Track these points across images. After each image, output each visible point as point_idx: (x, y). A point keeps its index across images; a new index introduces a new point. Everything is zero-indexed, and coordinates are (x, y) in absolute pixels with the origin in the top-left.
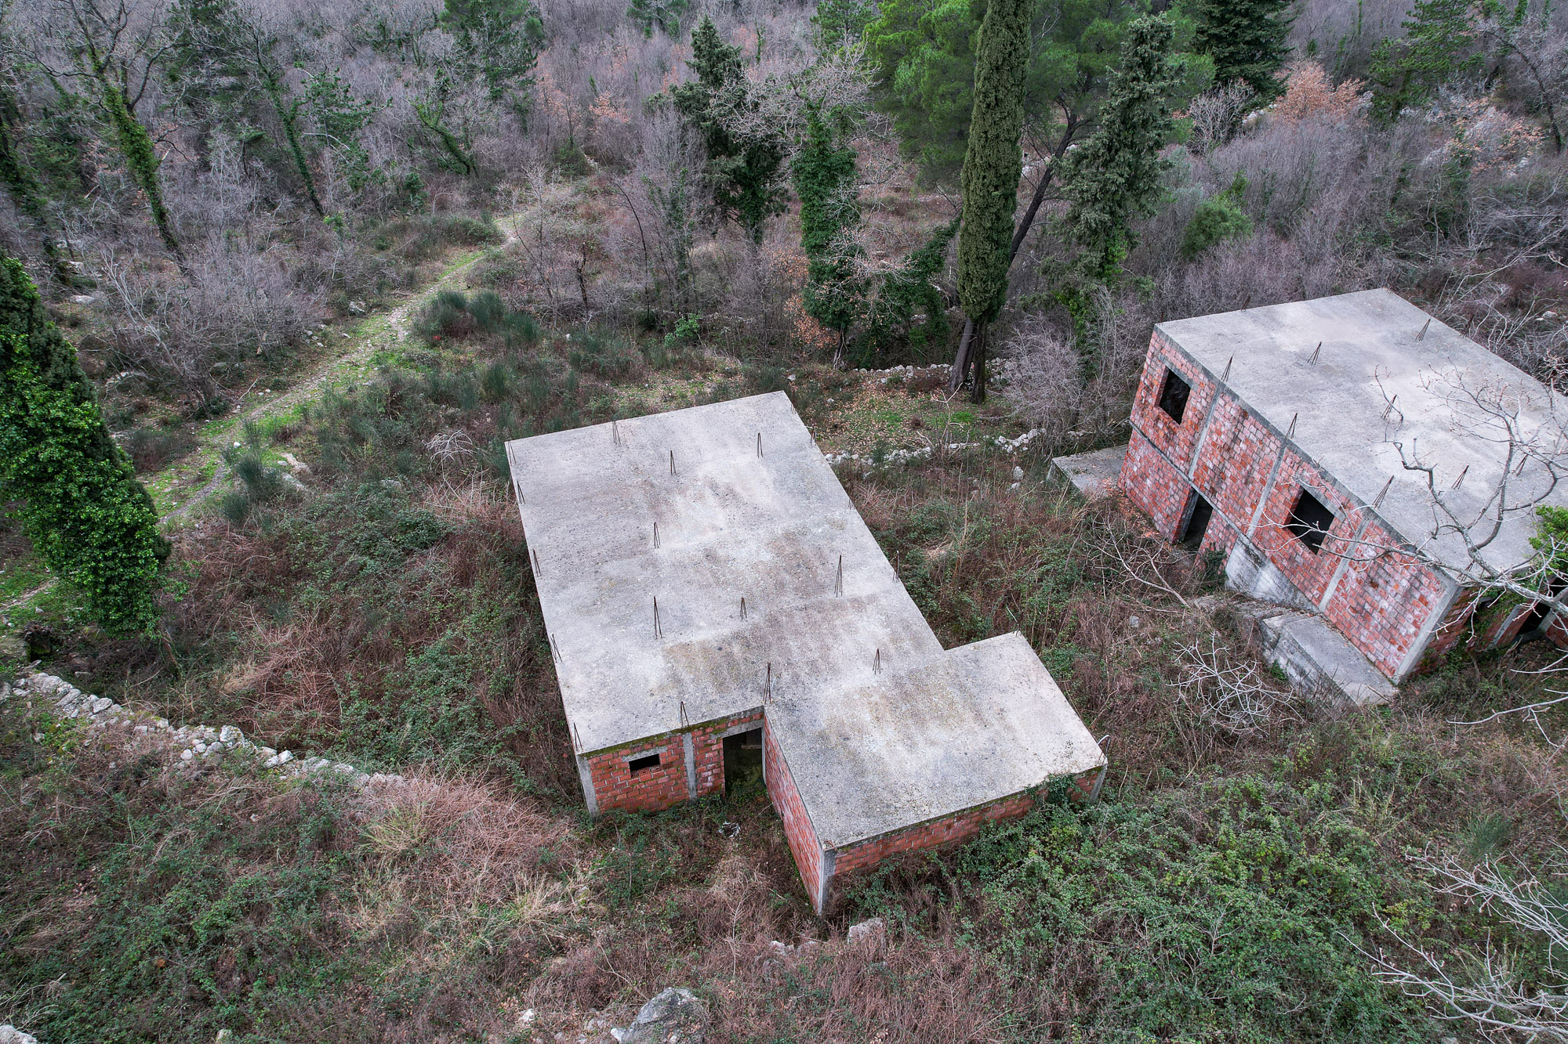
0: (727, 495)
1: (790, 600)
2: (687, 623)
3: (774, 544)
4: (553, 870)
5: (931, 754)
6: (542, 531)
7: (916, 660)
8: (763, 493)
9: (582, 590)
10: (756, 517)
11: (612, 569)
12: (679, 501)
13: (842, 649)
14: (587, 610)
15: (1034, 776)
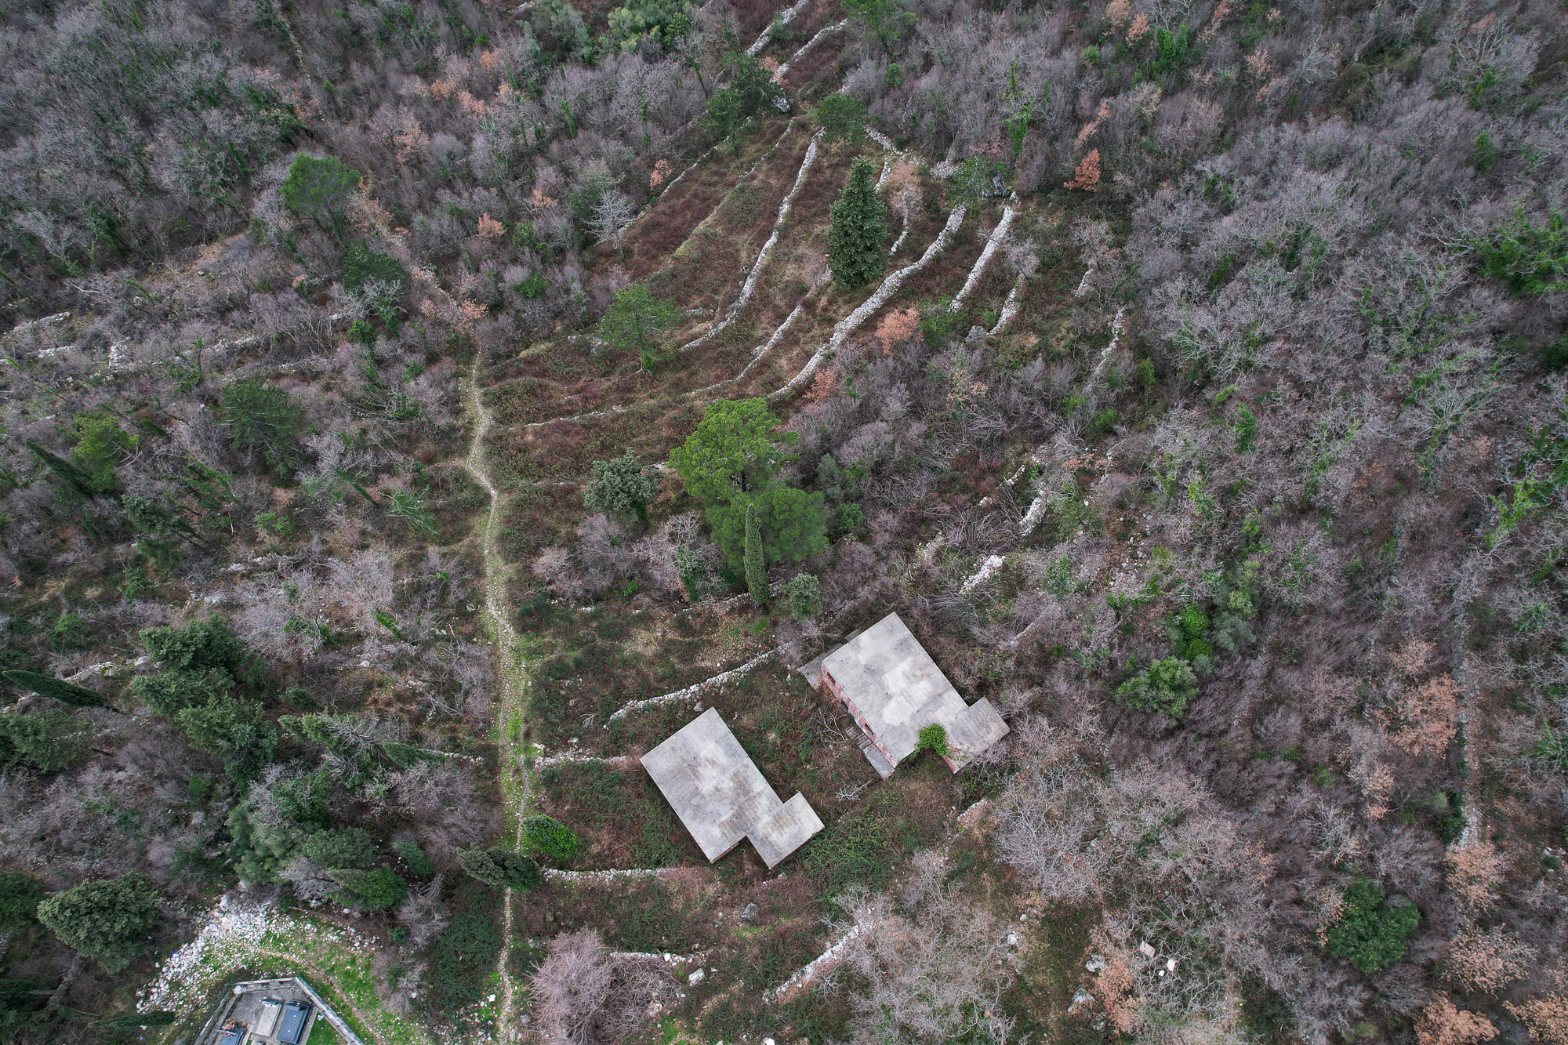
0: (713, 763)
1: (742, 799)
2: (720, 815)
3: (732, 779)
4: (711, 881)
5: (786, 836)
6: (670, 792)
7: (778, 809)
8: (723, 760)
9: (689, 812)
10: (724, 770)
11: (694, 802)
12: (700, 769)
13: (759, 812)
14: (694, 818)
15: (809, 836)
